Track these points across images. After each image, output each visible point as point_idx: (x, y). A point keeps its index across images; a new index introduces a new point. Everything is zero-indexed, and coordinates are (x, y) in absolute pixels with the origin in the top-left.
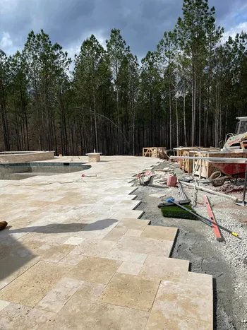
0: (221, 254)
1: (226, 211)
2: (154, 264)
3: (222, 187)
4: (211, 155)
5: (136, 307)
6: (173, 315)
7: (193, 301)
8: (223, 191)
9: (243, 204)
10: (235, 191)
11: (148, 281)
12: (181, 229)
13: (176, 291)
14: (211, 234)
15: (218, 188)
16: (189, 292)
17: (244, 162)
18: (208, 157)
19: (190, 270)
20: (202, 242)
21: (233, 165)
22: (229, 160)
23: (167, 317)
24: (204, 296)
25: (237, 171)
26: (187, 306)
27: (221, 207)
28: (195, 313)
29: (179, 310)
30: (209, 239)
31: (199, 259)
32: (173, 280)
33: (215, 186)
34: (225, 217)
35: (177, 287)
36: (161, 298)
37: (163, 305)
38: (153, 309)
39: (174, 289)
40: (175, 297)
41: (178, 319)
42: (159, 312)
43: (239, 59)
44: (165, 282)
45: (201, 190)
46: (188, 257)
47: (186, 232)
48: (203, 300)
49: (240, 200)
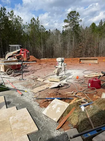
0: (24, 100)
1: (18, 84)
2: (2, 114)
3: (12, 74)
4: (4, 62)
5: (5, 132)
6: (21, 127)
7: (24, 119)
8: (13, 76)
9: (22, 80)
10: (17, 75)
11: (4, 121)
12: (5, 96)
13: (17, 119)
14: (17, 94)
15: (10, 75)
16: (21, 117)
17: (18, 64)
18: (3, 63)
19: (17, 110)
20: (16, 98)
21: (15, 66)
22: (12, 64)
23: (19, 129)
24: (27, 115)
25: (17, 67)
26: (23, 121)
27: (15, 83)
28: (27, 122)
29: (22, 124)
30: (18, 96)
31: (18, 104)
32: (14, 116)
33: (9, 75)
34: (19, 86)
35: (16, 117)
36: (13, 124)
37: (15, 126)
38: (12, 129)
39: (16, 118)
40: (18, 121)
41: (23, 127)
42: (15, 129)
43: (3, 19)
44: (11, 118)
45: (4, 77)
46: (14, 105)
47: (8, 96)
48: (27, 117)
49: (21, 79)
